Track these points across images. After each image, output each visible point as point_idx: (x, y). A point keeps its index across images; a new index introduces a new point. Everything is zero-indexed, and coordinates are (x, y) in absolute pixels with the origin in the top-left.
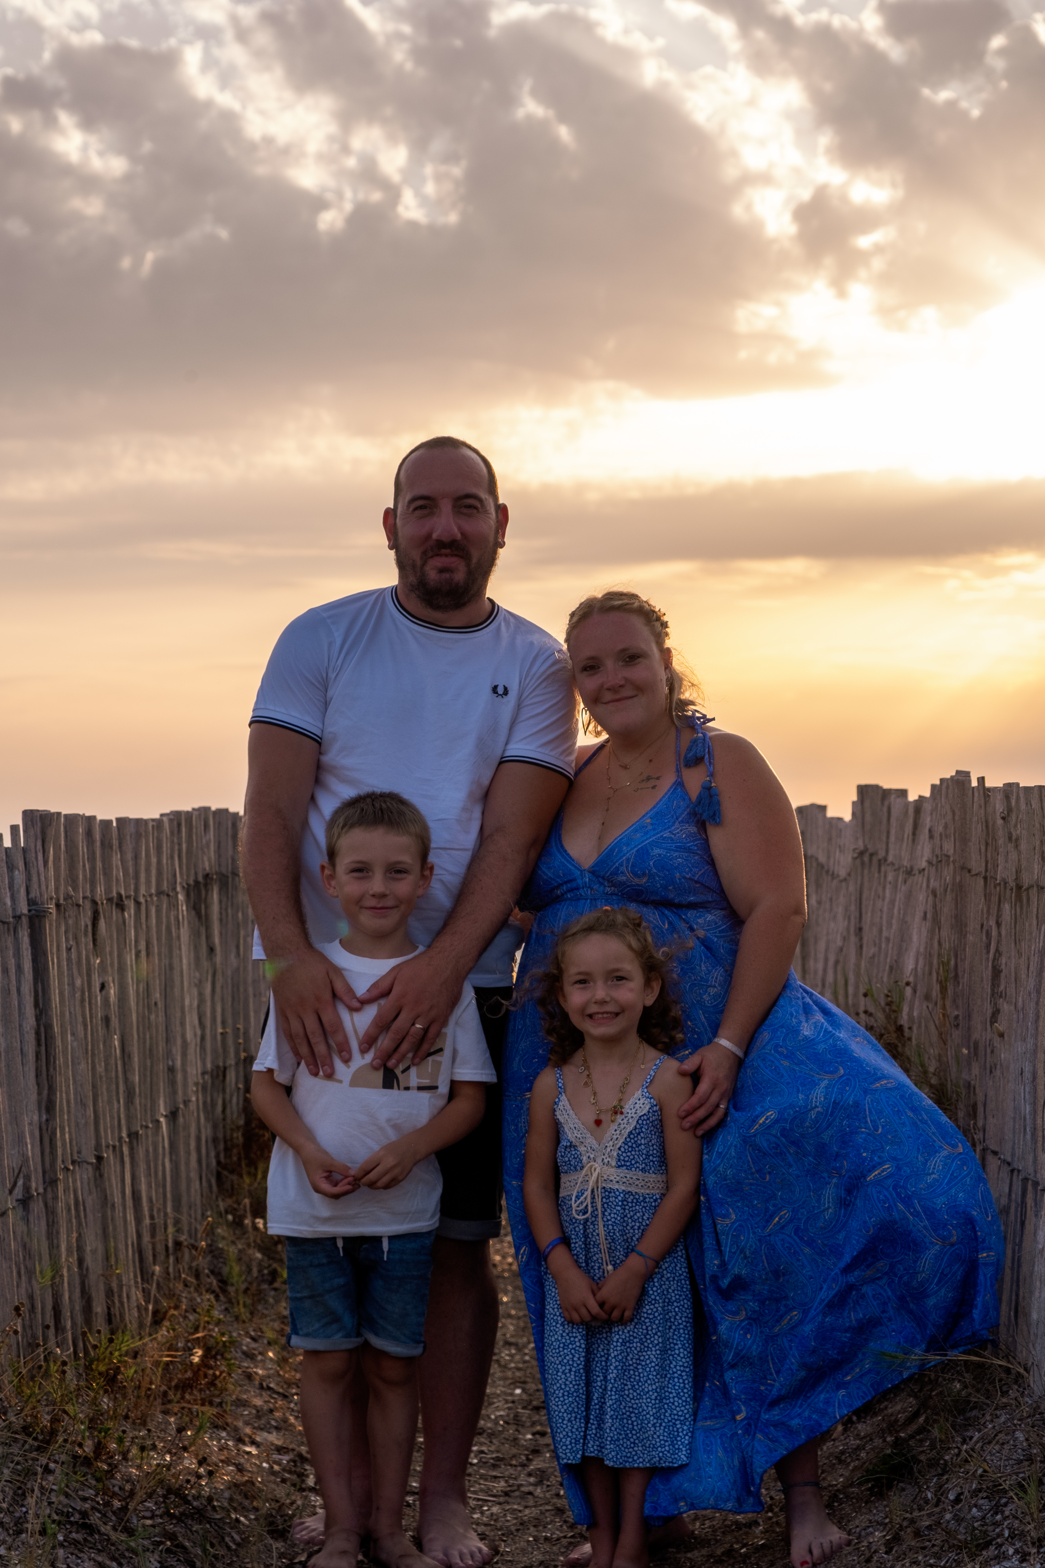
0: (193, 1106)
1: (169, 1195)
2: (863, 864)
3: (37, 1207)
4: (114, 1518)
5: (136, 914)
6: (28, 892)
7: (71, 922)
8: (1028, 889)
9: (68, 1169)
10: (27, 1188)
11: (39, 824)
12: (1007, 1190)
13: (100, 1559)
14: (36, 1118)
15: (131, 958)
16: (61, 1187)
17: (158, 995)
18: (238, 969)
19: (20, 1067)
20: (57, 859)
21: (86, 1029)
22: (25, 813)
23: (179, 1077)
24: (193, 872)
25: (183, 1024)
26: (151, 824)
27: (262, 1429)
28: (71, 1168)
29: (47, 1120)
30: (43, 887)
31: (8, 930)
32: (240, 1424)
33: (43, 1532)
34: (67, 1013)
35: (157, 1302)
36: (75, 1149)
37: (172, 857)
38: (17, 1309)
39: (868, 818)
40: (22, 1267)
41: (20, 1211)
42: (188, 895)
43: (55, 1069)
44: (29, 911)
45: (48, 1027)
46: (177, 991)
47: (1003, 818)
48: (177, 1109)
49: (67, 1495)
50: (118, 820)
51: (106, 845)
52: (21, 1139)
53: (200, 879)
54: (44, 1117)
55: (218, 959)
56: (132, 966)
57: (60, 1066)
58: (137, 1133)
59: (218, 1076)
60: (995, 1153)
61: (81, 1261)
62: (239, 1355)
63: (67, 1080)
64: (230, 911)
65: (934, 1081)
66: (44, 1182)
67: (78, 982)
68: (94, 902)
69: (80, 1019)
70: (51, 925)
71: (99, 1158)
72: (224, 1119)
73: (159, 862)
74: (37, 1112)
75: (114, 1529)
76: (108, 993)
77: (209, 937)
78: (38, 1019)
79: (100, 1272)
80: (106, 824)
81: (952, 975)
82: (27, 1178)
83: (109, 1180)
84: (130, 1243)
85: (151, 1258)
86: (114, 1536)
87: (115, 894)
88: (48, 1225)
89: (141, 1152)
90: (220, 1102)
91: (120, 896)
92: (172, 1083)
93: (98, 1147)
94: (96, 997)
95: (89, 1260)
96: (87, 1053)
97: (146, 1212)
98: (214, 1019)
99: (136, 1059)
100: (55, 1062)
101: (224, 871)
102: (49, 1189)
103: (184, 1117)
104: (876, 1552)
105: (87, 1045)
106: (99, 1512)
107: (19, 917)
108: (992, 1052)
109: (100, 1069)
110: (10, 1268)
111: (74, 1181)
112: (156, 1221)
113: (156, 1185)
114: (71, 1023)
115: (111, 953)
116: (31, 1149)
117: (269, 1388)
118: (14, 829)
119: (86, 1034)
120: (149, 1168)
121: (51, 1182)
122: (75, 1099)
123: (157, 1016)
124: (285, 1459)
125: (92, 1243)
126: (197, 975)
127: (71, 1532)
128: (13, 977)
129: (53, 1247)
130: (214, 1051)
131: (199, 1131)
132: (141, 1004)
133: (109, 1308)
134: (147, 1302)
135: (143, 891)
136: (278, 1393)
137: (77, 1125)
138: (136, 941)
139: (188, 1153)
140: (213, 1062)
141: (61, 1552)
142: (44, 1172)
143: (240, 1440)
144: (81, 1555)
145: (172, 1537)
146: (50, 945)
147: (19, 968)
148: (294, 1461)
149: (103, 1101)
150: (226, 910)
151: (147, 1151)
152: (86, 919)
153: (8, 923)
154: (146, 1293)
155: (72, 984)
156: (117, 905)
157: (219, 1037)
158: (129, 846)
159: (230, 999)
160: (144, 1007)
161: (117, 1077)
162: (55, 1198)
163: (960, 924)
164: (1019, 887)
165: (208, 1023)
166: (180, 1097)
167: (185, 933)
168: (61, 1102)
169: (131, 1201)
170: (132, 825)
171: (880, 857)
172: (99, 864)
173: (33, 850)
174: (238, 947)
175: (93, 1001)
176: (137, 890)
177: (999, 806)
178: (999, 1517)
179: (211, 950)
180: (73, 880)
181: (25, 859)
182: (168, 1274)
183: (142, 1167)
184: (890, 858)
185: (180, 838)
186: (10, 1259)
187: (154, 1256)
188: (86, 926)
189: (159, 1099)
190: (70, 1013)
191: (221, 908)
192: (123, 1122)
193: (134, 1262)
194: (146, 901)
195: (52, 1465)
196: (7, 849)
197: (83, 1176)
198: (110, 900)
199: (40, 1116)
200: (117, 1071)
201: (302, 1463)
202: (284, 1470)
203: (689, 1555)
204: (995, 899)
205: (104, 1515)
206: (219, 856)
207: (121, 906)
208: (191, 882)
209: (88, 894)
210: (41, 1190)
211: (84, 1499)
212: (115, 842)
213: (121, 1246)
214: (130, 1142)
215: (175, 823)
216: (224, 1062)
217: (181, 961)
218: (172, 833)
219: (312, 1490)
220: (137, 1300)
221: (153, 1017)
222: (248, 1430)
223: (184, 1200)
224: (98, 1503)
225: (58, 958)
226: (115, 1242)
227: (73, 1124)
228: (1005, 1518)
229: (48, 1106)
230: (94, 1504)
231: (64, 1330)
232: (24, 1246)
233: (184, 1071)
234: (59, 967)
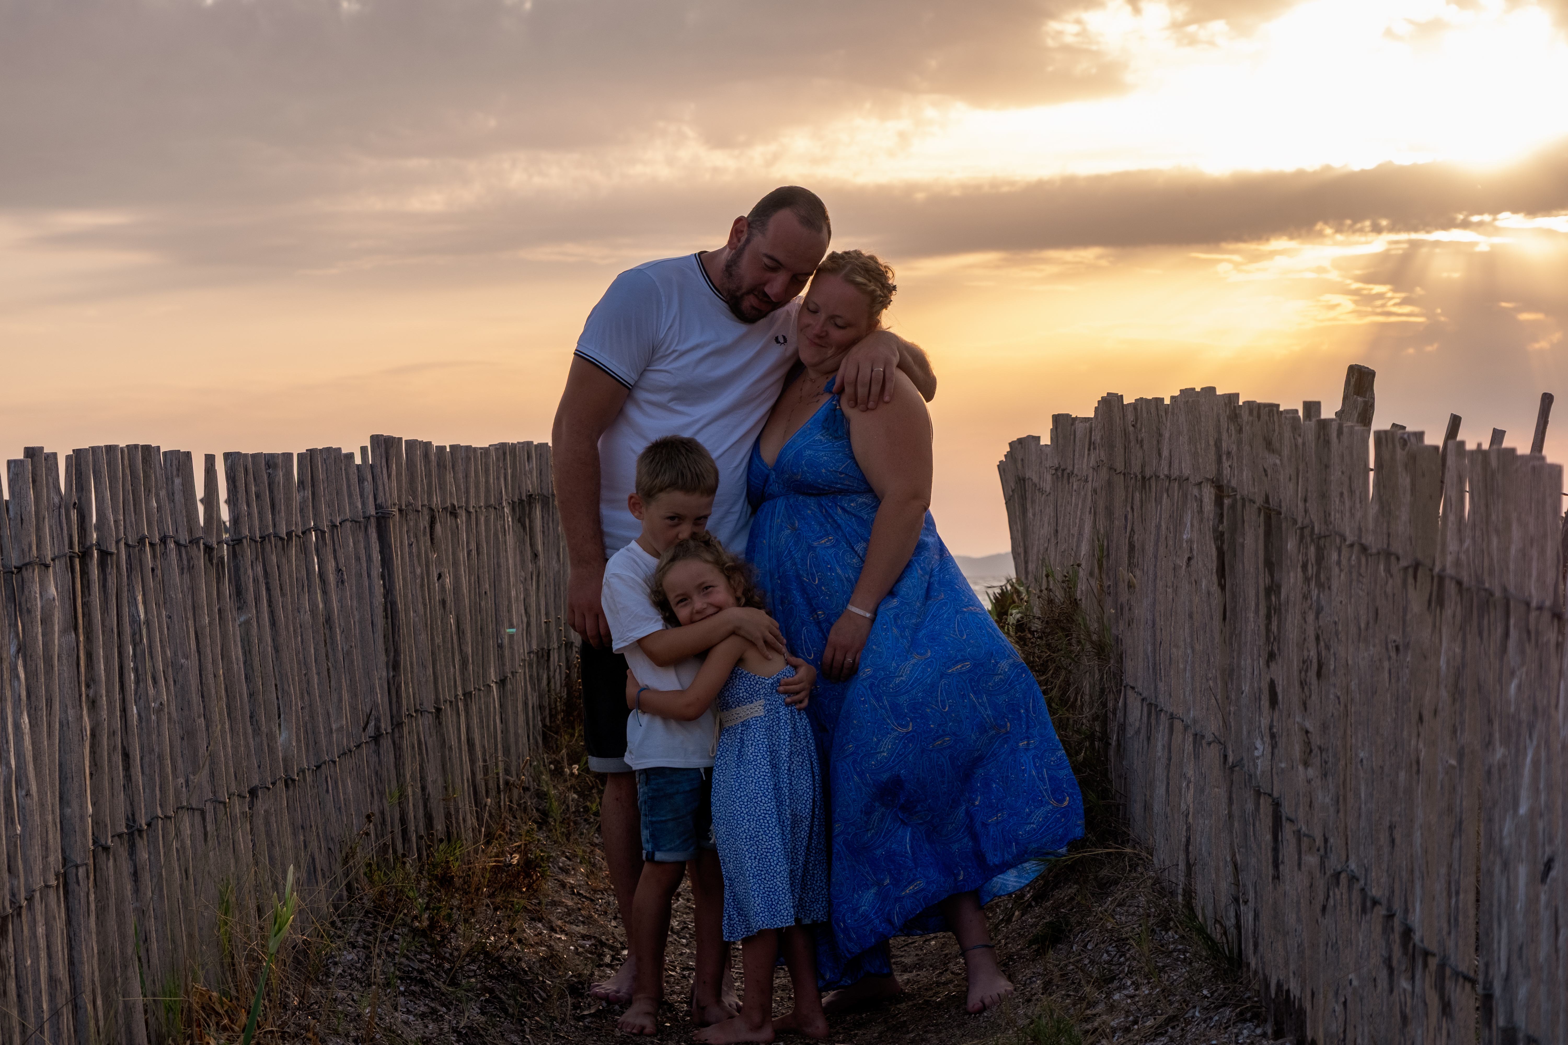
0: (520, 677)
1: (499, 746)
2: (1057, 477)
3: (386, 743)
4: (444, 976)
5: (467, 522)
6: (375, 499)
7: (411, 523)
8: (1149, 479)
9: (412, 716)
10: (377, 728)
11: (383, 446)
12: (1139, 715)
13: (433, 1005)
14: (384, 674)
15: (464, 556)
16: (406, 730)
17: (487, 586)
18: (559, 571)
19: (371, 634)
20: (399, 474)
21: (425, 608)
22: (372, 437)
23: (507, 652)
24: (517, 492)
25: (509, 611)
26: (479, 451)
27: (571, 923)
28: (414, 715)
29: (394, 676)
30: (388, 495)
31: (360, 527)
32: (553, 919)
33: (388, 984)
34: (410, 595)
35: (488, 826)
36: (418, 702)
37: (498, 478)
38: (368, 817)
39: (1060, 441)
40: (375, 788)
41: (372, 746)
42: (513, 509)
43: (399, 636)
44: (377, 513)
45: (393, 604)
46: (504, 585)
47: (1133, 426)
48: (506, 677)
49: (408, 958)
50: (451, 446)
51: (441, 465)
52: (372, 689)
53: (524, 498)
54: (392, 674)
55: (541, 562)
56: (464, 561)
57: (404, 635)
58: (471, 693)
59: (543, 655)
60: (1133, 688)
61: (423, 788)
62: (556, 870)
63: (410, 647)
64: (551, 524)
65: (1095, 637)
66: (392, 724)
67: (418, 571)
68: (431, 510)
69: (420, 599)
70: (394, 525)
71: (438, 710)
72: (549, 691)
73: (487, 482)
74: (385, 669)
75: (444, 983)
76: (444, 581)
77: (532, 545)
78: (385, 596)
79: (441, 797)
80: (441, 449)
81: (1105, 553)
82: (378, 720)
83: (447, 727)
84: (465, 778)
85: (484, 792)
86: (444, 988)
87: (449, 504)
88: (395, 758)
89: (474, 708)
90: (545, 676)
91: (453, 506)
92: (501, 657)
93: (437, 700)
94: (434, 584)
95: (430, 788)
96: (427, 626)
97: (479, 754)
98: (538, 611)
99: (469, 635)
100: (399, 631)
101: (545, 493)
102: (396, 730)
103: (511, 684)
104: (1035, 994)
105: (426, 620)
106: (433, 971)
107: (369, 518)
108: (1130, 609)
109: (438, 640)
110: (365, 788)
111: (417, 726)
112: (488, 763)
113: (488, 736)
114: (413, 603)
115: (447, 550)
116: (381, 697)
117: (579, 894)
118: (364, 449)
119: (425, 612)
120: (482, 721)
121: (397, 725)
122: (418, 663)
123: (487, 603)
124: (588, 944)
125: (433, 775)
126: (523, 574)
127: (410, 986)
128: (364, 565)
129: (400, 775)
130: (539, 637)
131: (527, 699)
132: (473, 592)
133: (447, 827)
134: (480, 826)
135: (472, 503)
136: (585, 897)
137: (420, 682)
138: (468, 543)
139: (516, 714)
140: (538, 645)
141: (402, 999)
142: (392, 717)
143: (552, 929)
144: (418, 1002)
145: (491, 991)
146: (394, 541)
147: (369, 558)
148: (596, 946)
149: (441, 666)
150: (548, 524)
151: (480, 708)
152: (424, 522)
153: (359, 522)
154: (479, 819)
155: (413, 572)
156: (451, 513)
157: (543, 625)
158: (460, 467)
159: (552, 596)
160: (475, 595)
161: (453, 648)
162: (401, 737)
163: (1109, 512)
164: (1143, 478)
165: (533, 612)
166: (508, 669)
167: (510, 539)
168: (405, 663)
169: (466, 746)
170: (463, 450)
171: (1068, 471)
172: (435, 480)
173: (379, 466)
174: (558, 554)
175: (432, 587)
176: (467, 502)
177: (1130, 417)
178: (1122, 959)
179: (536, 556)
180: (413, 491)
181: (372, 473)
182: (500, 807)
183: (475, 721)
184: (1075, 472)
185: (505, 464)
186: (365, 782)
187: (487, 792)
188: (425, 528)
189: (490, 668)
190: (412, 595)
191: (543, 523)
192: (459, 683)
193: (469, 794)
194: (476, 511)
195: (396, 936)
196: (358, 466)
197: (426, 722)
198: (445, 509)
199: (388, 673)
200: (452, 643)
201: (602, 947)
202: (586, 951)
203: (898, 1006)
204: (1130, 490)
205: (437, 973)
206: (541, 481)
207: (454, 514)
208: (516, 500)
209: (426, 502)
210: (389, 730)
211: (422, 961)
212: (449, 465)
213: (458, 780)
214: (465, 699)
215: (501, 452)
216: (548, 646)
217: (507, 561)
218: (498, 459)
219: (608, 965)
220: (472, 824)
221: (483, 603)
222: (559, 923)
223: (513, 750)
224: (432, 964)
225: (401, 551)
226: (452, 776)
227: (415, 681)
228: (1127, 960)
229: (395, 666)
230: (429, 965)
231: (409, 840)
232: (377, 773)
233: (512, 648)
234: (402, 558)
